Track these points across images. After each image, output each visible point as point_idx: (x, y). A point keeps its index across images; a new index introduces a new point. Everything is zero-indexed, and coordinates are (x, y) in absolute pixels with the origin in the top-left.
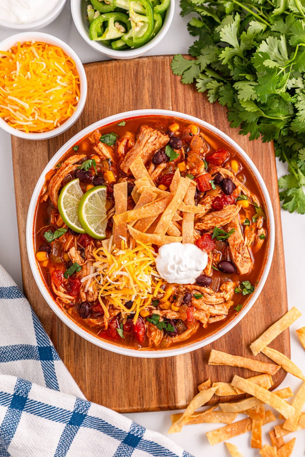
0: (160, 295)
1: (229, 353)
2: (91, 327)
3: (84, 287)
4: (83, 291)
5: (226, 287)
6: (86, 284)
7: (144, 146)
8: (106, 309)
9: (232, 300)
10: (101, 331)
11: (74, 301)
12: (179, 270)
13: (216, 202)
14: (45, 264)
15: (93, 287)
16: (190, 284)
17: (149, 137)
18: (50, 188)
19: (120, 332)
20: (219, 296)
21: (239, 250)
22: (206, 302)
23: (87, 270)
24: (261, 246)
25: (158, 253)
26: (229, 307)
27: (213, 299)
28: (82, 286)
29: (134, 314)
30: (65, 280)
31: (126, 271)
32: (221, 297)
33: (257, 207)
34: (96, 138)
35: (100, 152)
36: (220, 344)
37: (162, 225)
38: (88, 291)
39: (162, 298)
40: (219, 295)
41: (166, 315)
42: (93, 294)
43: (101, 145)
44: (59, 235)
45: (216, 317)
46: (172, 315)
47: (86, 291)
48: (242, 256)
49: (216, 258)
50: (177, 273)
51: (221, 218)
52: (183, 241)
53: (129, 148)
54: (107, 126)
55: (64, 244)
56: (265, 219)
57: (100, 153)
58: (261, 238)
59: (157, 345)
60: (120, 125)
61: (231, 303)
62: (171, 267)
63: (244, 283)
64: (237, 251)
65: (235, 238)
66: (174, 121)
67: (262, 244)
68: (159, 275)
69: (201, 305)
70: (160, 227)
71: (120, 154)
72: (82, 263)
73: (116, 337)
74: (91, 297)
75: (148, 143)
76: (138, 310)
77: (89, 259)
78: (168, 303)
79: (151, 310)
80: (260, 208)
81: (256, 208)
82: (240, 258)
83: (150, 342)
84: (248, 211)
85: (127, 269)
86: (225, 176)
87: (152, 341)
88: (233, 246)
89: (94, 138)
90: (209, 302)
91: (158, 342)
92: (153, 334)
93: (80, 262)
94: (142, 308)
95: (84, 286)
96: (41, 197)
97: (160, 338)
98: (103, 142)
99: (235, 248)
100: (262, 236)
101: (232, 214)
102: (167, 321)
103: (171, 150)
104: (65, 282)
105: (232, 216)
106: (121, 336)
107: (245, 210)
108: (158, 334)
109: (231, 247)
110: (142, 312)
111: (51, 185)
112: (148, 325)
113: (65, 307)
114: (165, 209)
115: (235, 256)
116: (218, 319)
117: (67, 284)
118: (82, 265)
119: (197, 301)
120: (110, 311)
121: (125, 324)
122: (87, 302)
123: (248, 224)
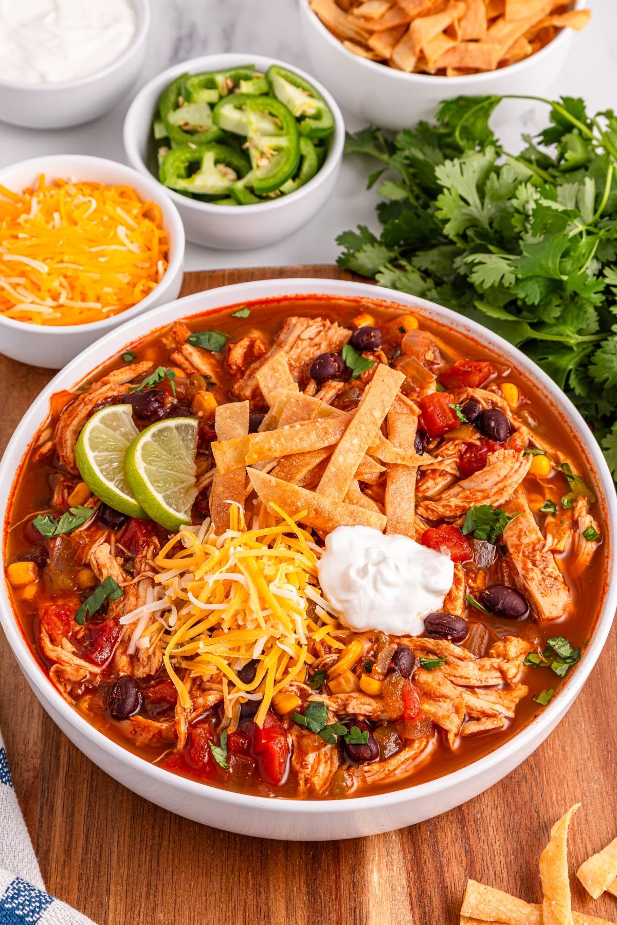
0: (328, 656)
1: (520, 898)
2: (138, 744)
3: (126, 643)
4: (124, 653)
5: (505, 646)
6: (133, 631)
7: (292, 348)
8: (182, 688)
9: (524, 682)
10: (167, 755)
11: (98, 679)
12: (379, 577)
13: (468, 455)
14: (30, 592)
15: (151, 638)
16: (408, 636)
17: (303, 328)
18: (60, 431)
19: (219, 755)
20: (488, 666)
21: (534, 556)
22: (453, 679)
23: (137, 599)
24: (589, 559)
25: (324, 546)
26: (517, 700)
27: (471, 670)
28: (122, 641)
29: (259, 703)
30: (78, 628)
31: (240, 572)
32: (493, 667)
33: (572, 477)
34: (177, 338)
35: (186, 362)
36: (491, 872)
37: (336, 475)
38: (137, 650)
39: (335, 662)
40: (487, 662)
41: (345, 706)
42: (149, 657)
43: (188, 349)
44: (73, 526)
45: (483, 720)
46: (361, 707)
47: (131, 651)
48: (542, 573)
49: (474, 581)
50: (376, 588)
51: (482, 491)
52: (388, 529)
53: (255, 357)
54: (206, 318)
55: (84, 547)
56: (593, 501)
57: (186, 364)
58: (587, 537)
59: (321, 792)
60: (238, 315)
61: (522, 691)
62: (358, 571)
63: (551, 643)
64: (528, 558)
65: (521, 530)
66: (362, 310)
67: (591, 554)
68: (326, 599)
69: (439, 684)
70: (330, 480)
71: (235, 367)
72: (125, 581)
73: (208, 769)
74: (144, 667)
75: (302, 340)
76: (270, 692)
77: (144, 571)
78: (351, 676)
79: (303, 695)
80: (578, 479)
81: (569, 479)
82: (535, 574)
83: (302, 782)
84: (550, 486)
85: (242, 568)
86: (487, 403)
87: (307, 781)
88: (517, 547)
89: (175, 339)
90: (461, 677)
91: (325, 784)
92: (311, 758)
93: (121, 578)
94: (280, 686)
95: (127, 638)
96: (34, 448)
97: (330, 772)
98: (193, 344)
99: (524, 552)
100: (591, 532)
101: (511, 477)
102: (349, 720)
103: (356, 356)
104: (78, 632)
105: (509, 482)
106: (222, 765)
107: (541, 482)
108: (323, 760)
109: (511, 550)
110: (280, 697)
111: (61, 424)
112: (297, 736)
113: (71, 694)
114: (343, 433)
115: (525, 568)
116: (487, 725)
117: (83, 637)
118: (125, 584)
119: (430, 676)
120: (194, 693)
121: (234, 734)
122: (131, 678)
123: (551, 510)
